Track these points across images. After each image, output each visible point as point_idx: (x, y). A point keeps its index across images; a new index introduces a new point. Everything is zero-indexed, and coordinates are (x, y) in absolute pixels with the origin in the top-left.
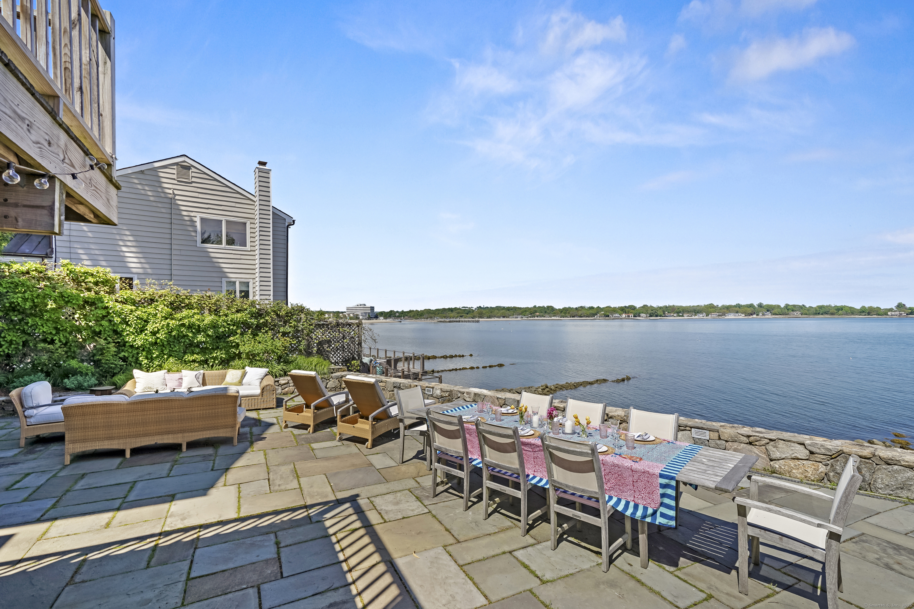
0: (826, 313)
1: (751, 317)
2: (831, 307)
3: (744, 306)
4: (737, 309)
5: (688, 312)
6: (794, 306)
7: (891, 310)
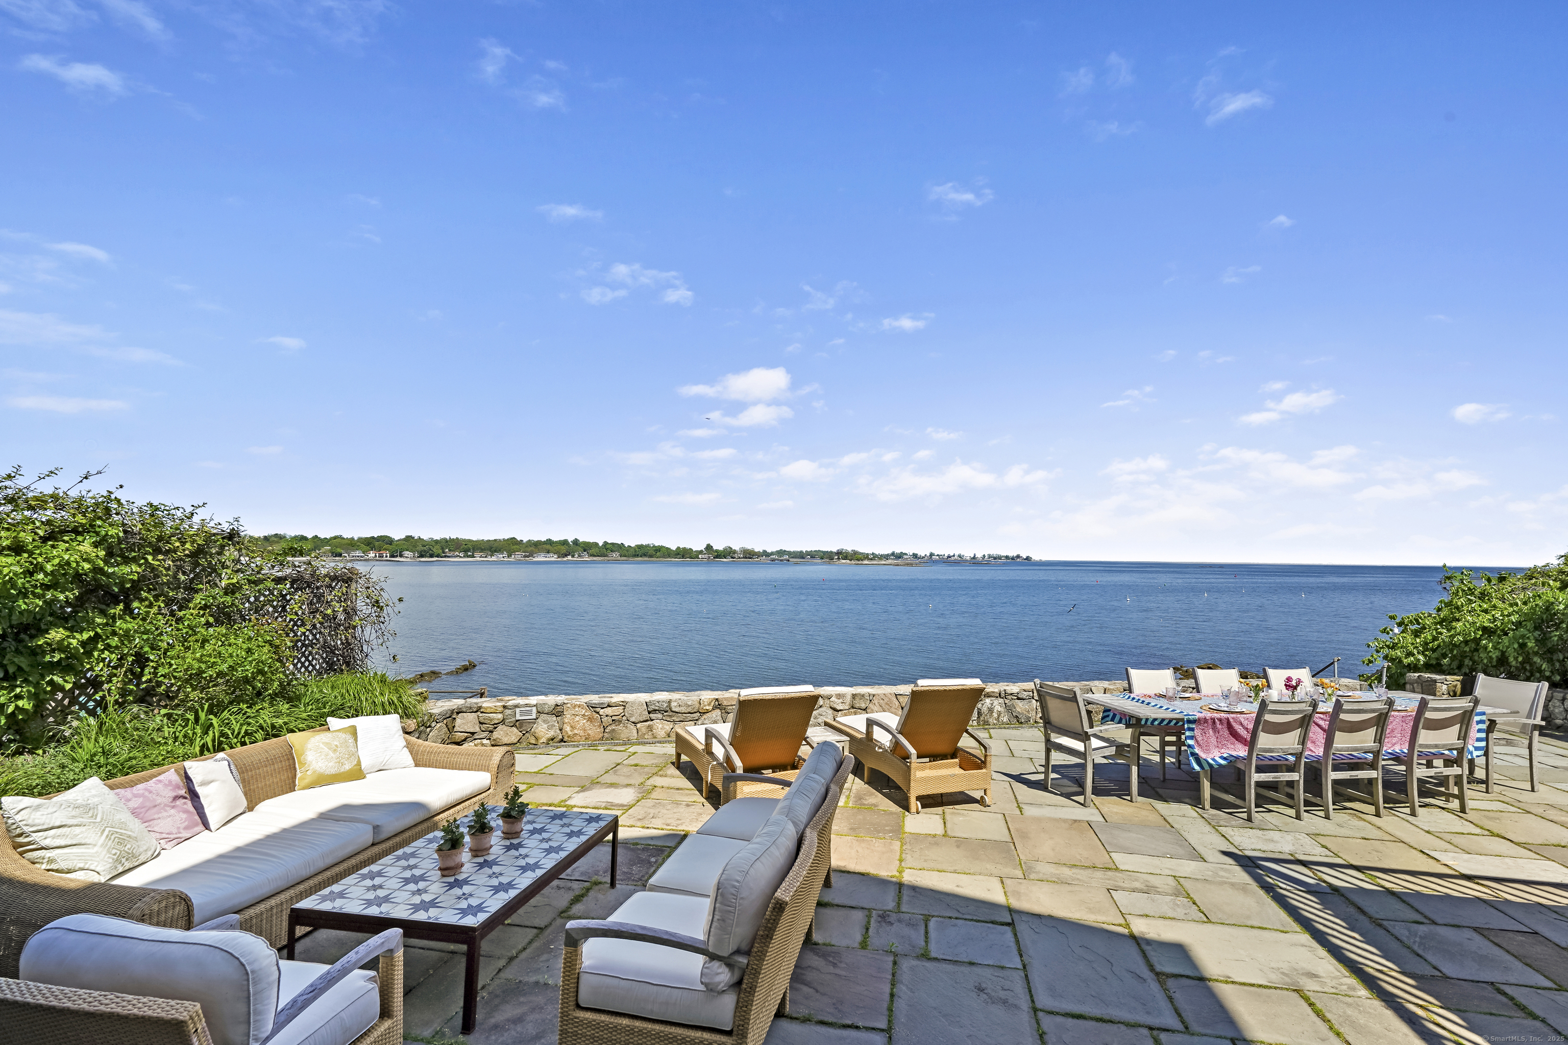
0: (644, 555)
1: (565, 559)
2: (650, 547)
3: (556, 542)
4: (548, 547)
5: (482, 550)
6: (613, 544)
7: (701, 552)
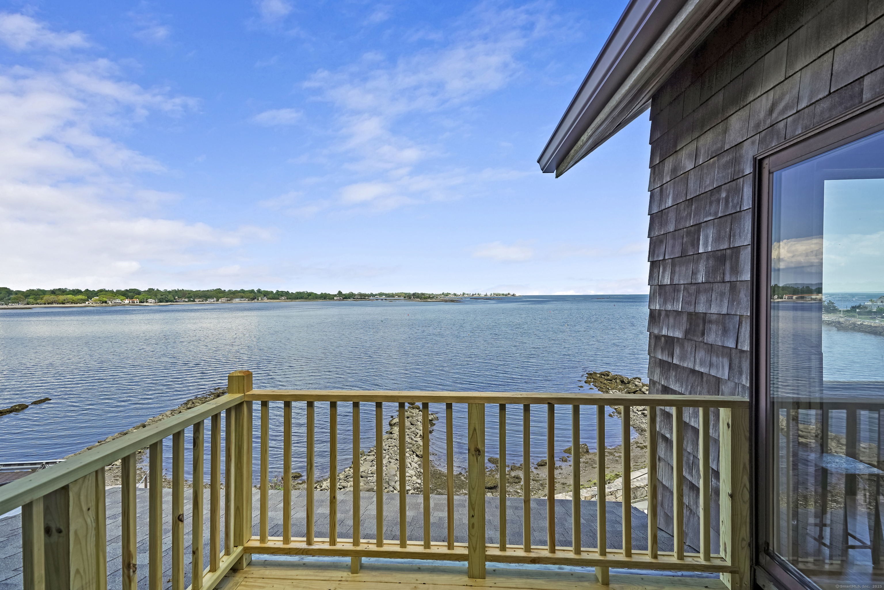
0: (302, 298)
1: (253, 301)
2: (305, 293)
3: (247, 291)
4: (242, 294)
6: (282, 292)
